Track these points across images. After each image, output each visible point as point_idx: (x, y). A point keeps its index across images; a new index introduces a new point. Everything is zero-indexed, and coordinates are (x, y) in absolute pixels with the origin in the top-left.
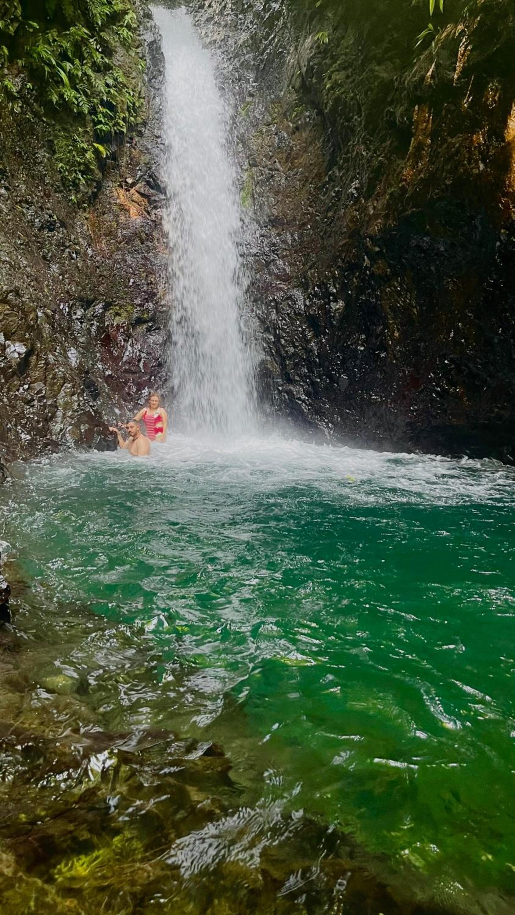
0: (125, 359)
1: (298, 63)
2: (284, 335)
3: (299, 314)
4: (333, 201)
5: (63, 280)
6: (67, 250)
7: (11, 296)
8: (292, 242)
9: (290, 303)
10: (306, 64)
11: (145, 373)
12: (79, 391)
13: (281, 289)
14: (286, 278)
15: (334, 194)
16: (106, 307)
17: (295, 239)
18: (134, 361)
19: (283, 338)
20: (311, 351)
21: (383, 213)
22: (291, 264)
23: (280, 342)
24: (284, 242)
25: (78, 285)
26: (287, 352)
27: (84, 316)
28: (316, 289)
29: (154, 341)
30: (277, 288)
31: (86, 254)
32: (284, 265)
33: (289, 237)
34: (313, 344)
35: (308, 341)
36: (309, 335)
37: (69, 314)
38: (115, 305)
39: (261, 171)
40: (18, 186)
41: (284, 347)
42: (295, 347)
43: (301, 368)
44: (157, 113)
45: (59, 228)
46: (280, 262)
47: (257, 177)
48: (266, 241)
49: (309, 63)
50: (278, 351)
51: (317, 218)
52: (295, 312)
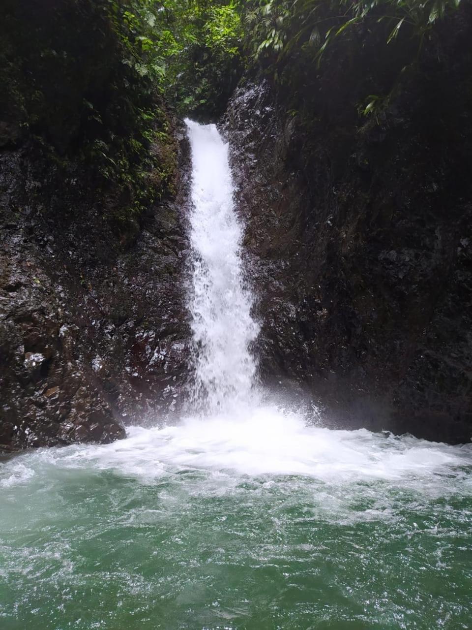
0: (151, 363)
1: (284, 142)
2: (281, 338)
3: (293, 322)
4: (314, 233)
5: (98, 302)
6: (105, 281)
7: (35, 315)
8: (285, 267)
9: (285, 313)
10: (289, 140)
11: (168, 375)
12: (92, 393)
13: (278, 303)
14: (281, 295)
15: (315, 228)
16: (137, 324)
17: (287, 264)
18: (160, 364)
19: (280, 341)
20: (304, 351)
21: (353, 236)
22: (284, 284)
23: (278, 344)
24: (279, 267)
25: (111, 307)
26: (284, 352)
27: (113, 331)
28: (305, 301)
29: (177, 348)
30: (274, 303)
31: (122, 283)
32: (280, 284)
33: (283, 263)
34: (305, 345)
35: (301, 343)
36: (301, 338)
37: (101, 328)
38: (146, 321)
39: (261, 218)
40: (68, 235)
41: (281, 348)
42: (290, 348)
43: (297, 365)
44: (185, 185)
45: (100, 264)
46: (276, 283)
47: (258, 222)
48: (265, 268)
49: (291, 139)
50: (277, 352)
51: (303, 247)
52: (289, 320)
